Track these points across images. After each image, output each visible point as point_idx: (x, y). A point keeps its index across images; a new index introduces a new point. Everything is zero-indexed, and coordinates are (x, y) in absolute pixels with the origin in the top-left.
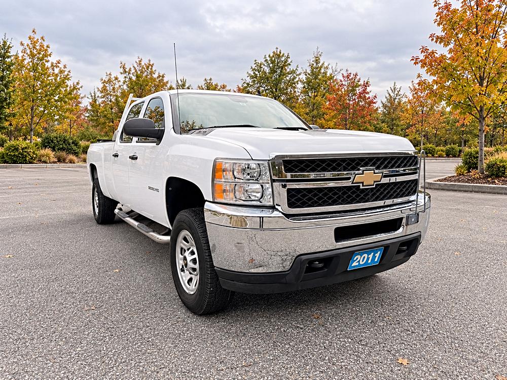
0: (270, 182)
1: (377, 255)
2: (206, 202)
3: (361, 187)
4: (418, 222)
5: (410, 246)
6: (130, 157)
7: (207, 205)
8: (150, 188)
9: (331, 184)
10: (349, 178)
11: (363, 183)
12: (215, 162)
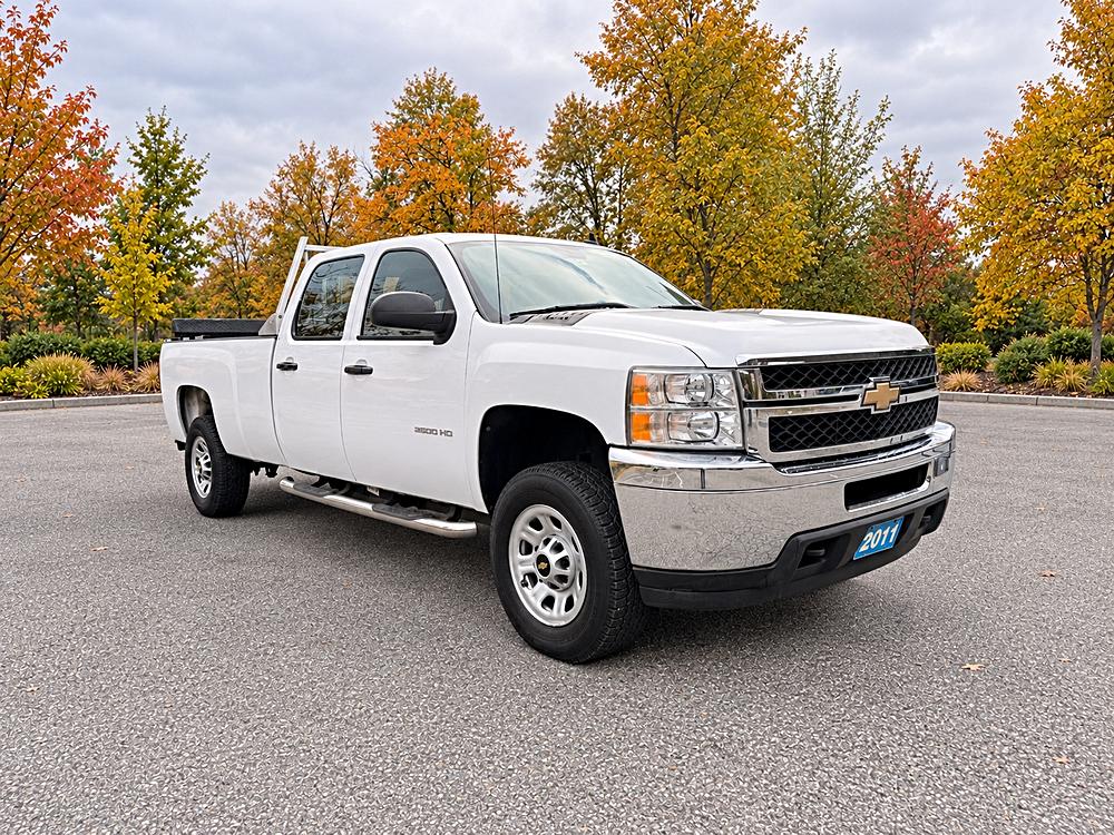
0: (737, 406)
1: (894, 531)
2: (611, 449)
3: (873, 412)
4: (947, 469)
5: (934, 513)
6: (348, 370)
7: (615, 455)
8: (418, 430)
9: (816, 410)
10: (855, 398)
11: (875, 405)
12: (631, 373)
